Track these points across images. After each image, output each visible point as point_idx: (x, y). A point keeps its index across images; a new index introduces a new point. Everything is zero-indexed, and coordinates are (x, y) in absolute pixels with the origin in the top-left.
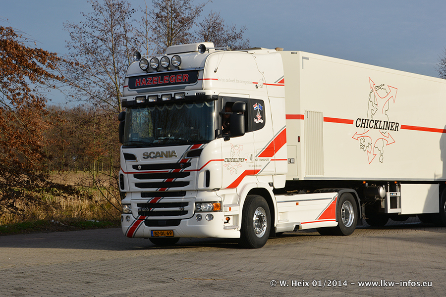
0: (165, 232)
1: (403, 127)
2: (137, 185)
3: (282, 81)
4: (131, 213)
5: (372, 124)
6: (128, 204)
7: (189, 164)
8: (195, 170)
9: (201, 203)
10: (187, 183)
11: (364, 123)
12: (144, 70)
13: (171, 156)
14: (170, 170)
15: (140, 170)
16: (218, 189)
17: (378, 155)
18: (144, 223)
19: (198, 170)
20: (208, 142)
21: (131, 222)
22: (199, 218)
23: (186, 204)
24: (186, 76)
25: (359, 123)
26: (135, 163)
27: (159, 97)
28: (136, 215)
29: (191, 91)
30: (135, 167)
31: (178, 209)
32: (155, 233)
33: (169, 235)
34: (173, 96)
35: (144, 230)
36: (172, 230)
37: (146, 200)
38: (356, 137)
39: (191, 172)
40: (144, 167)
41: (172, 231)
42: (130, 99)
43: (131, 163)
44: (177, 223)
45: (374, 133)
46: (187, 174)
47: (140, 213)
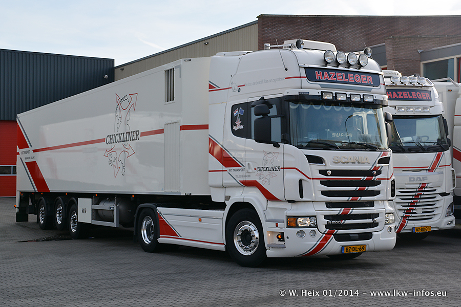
2: (324, 193)
7: (379, 173)
10: (378, 193)
14: (362, 178)
15: (330, 176)
23: (377, 215)
27: (348, 96)
30: (321, 172)
32: (347, 249)
33: (361, 251)
37: (336, 211)
39: (382, 181)
41: (365, 246)
43: (318, 167)
44: (368, 236)
47: (327, 226)
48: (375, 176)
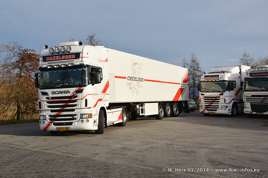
0: (64, 128)
1: (145, 80)
2: (48, 107)
3: (107, 60)
4: (46, 120)
5: (134, 79)
6: (43, 116)
7: (77, 96)
8: (80, 99)
9: (83, 114)
10: (76, 105)
11: (131, 78)
12: (51, 53)
13: (67, 93)
14: (66, 99)
15: (51, 99)
16: (90, 108)
17: (136, 92)
18: (53, 124)
19: (81, 99)
20: (86, 86)
21: (45, 124)
22: (83, 121)
23: (75, 115)
24: (74, 56)
25: (129, 78)
26: (47, 97)
28: (49, 121)
29: (77, 62)
31: (71, 117)
32: (59, 129)
34: (67, 65)
35: (53, 127)
36: (68, 127)
38: (128, 84)
39: (78, 100)
40: (52, 98)
42: (44, 66)
45: (134, 83)
46: (76, 101)
48: (74, 98)
